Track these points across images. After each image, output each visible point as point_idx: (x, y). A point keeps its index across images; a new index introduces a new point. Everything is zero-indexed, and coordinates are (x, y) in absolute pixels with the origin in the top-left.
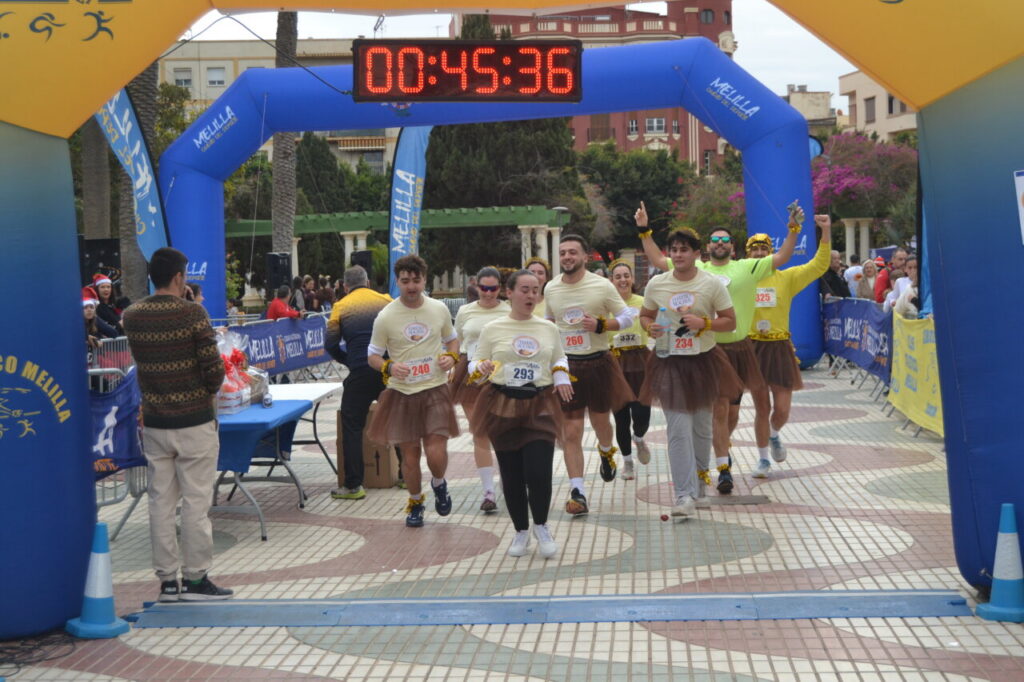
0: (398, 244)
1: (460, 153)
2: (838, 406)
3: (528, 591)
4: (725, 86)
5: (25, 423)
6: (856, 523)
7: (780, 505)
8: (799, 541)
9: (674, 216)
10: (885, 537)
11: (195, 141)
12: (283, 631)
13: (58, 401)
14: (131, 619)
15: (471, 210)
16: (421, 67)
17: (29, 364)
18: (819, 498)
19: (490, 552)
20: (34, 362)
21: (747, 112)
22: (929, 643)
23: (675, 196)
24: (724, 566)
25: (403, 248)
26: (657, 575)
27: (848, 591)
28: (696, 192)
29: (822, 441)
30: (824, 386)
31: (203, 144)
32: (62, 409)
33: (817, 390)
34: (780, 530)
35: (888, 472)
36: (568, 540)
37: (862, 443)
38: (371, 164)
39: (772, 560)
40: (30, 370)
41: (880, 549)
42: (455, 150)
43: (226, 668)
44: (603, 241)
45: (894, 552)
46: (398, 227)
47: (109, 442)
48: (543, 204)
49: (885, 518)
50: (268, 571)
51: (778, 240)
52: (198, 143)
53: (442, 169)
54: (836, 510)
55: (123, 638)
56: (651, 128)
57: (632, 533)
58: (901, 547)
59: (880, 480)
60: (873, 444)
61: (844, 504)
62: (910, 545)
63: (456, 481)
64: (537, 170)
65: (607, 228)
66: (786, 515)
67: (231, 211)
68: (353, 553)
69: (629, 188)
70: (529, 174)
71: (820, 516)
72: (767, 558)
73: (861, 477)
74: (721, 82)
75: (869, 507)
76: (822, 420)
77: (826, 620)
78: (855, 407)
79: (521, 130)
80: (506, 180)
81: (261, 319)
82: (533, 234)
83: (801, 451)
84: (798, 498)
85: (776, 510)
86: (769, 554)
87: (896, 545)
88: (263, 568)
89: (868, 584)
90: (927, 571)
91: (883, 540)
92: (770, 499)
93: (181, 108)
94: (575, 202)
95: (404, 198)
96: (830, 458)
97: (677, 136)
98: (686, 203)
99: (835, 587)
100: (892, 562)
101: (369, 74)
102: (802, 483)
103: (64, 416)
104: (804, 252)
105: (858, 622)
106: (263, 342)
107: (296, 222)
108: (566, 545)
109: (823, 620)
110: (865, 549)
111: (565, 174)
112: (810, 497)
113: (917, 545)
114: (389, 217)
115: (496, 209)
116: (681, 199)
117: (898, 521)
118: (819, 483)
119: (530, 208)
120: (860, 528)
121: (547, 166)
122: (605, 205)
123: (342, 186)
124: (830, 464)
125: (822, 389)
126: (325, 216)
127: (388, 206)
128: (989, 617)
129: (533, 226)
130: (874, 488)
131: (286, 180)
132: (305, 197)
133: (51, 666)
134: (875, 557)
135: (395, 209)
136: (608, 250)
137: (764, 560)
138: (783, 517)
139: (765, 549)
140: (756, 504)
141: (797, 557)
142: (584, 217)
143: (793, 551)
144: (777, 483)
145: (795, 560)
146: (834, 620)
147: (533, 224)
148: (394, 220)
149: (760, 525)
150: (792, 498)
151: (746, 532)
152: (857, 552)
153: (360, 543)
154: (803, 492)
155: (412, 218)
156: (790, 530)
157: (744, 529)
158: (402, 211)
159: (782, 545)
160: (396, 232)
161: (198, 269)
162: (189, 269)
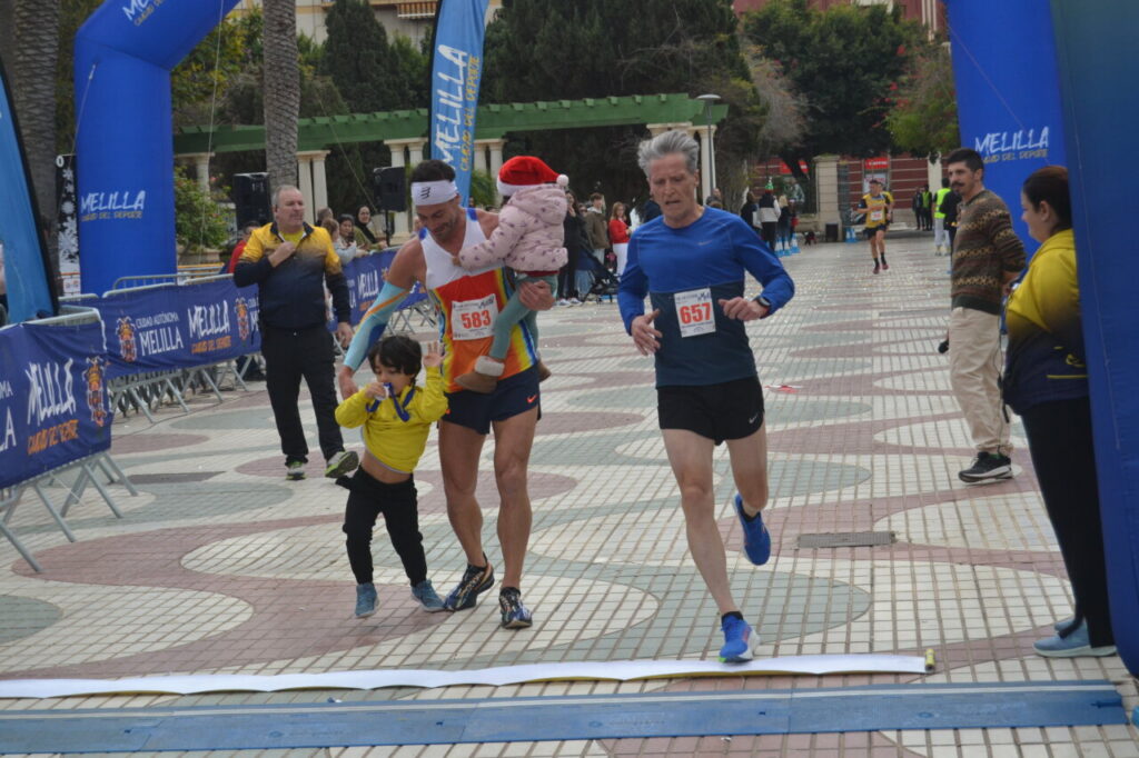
1: (560, 17)
6: (1010, 574)
7: (910, 546)
8: (910, 605)
9: (893, 104)
10: (1046, 597)
11: (125, 9)
15: (577, 103)
18: (973, 534)
19: (430, 630)
23: (895, 74)
24: (778, 646)
28: (925, 66)
31: (138, 13)
34: (888, 588)
36: (557, 609)
41: (1030, 615)
42: (553, 13)
44: (787, 144)
46: (442, 130)
48: (685, 91)
50: (83, 664)
51: (1005, 134)
52: (129, 12)
53: (535, 43)
54: (990, 553)
57: (661, 596)
64: (676, 40)
65: (793, 125)
66: (908, 563)
67: (228, 114)
68: (227, 633)
69: (827, 64)
70: (665, 47)
71: (961, 564)
72: (848, 633)
77: (892, 735)
80: (630, 56)
81: (223, 271)
84: (940, 536)
85: (896, 555)
87: (1058, 610)
88: (78, 659)
92: (897, 537)
94: (734, 87)
95: (450, 87)
98: (911, 83)
102: (958, 513)
104: (1045, 152)
105: (941, 737)
106: (212, 310)
107: (301, 128)
109: (887, 734)
110: (1007, 616)
111: (720, 45)
112: (959, 533)
114: (429, 117)
115: (614, 100)
116: (904, 78)
118: (983, 511)
119: (663, 97)
120: (1012, 583)
121: (691, 33)
122: (790, 90)
123: (395, 72)
126: (360, 117)
127: (427, 100)
131: (284, 64)
132: (336, 89)
134: (1016, 630)
135: (439, 103)
136: (799, 157)
137: (843, 637)
138: (902, 566)
139: (850, 619)
140: (871, 546)
141: (895, 631)
142: (748, 109)
143: (894, 621)
144: (919, 510)
145: (889, 636)
146: (905, 734)
147: (670, 121)
148: (438, 120)
149: (862, 580)
150: (930, 535)
151: (835, 591)
152: (992, 622)
153: (244, 617)
154: (952, 526)
155: (463, 118)
156: (904, 586)
157: (834, 587)
158: (448, 107)
159: (882, 610)
160: (441, 139)
161: (131, 200)
162: (120, 201)
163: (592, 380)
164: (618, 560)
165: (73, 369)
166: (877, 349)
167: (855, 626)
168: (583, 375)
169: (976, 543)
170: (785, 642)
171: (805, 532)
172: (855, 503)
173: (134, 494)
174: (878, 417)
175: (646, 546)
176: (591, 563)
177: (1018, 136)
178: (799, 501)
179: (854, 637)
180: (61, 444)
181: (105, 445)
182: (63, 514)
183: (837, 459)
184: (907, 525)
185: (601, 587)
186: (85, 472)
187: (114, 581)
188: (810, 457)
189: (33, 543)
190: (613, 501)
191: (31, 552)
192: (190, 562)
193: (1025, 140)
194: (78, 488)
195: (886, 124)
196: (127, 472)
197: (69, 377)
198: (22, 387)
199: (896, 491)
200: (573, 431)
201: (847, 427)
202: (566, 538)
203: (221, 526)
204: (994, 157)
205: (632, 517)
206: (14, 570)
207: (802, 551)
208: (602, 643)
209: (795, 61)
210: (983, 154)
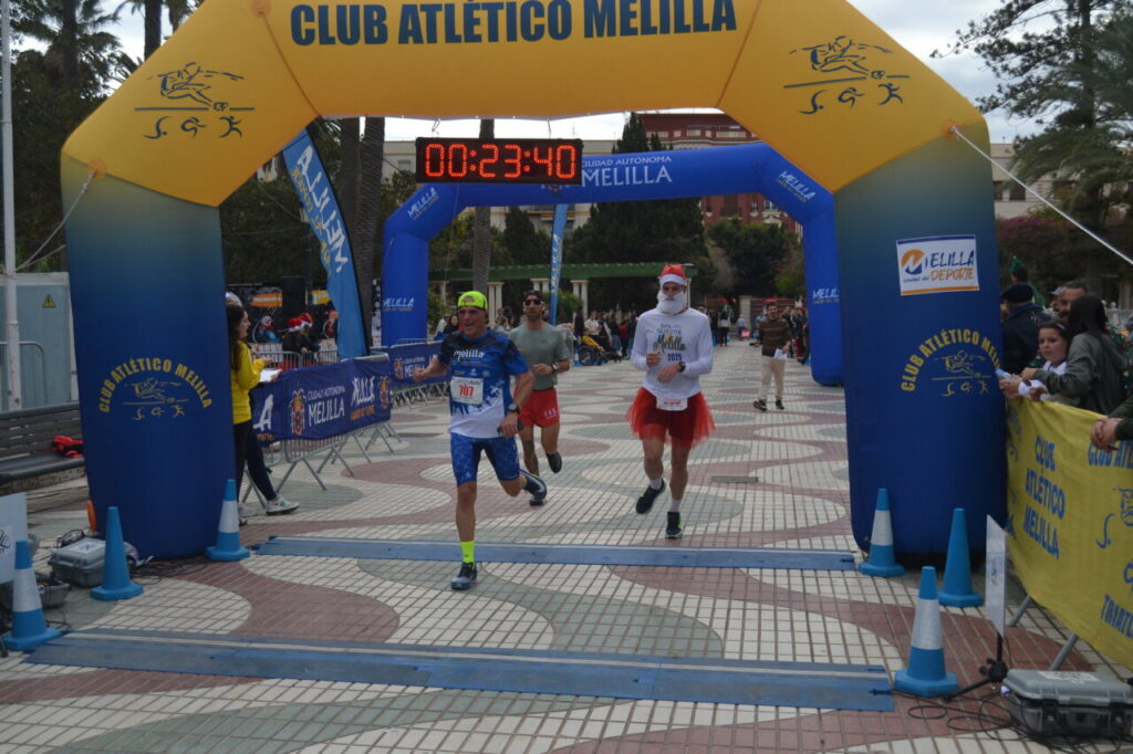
1: (619, 223)
3: (543, 540)
4: (790, 178)
5: (177, 407)
6: (810, 500)
7: (764, 484)
8: (761, 511)
9: (779, 272)
12: (355, 561)
13: (202, 392)
14: (255, 548)
15: (624, 265)
16: (465, 158)
17: (180, 366)
18: (795, 480)
20: (184, 364)
21: (806, 196)
22: (811, 590)
23: (780, 257)
26: (642, 532)
27: (774, 549)
28: (795, 254)
29: (822, 438)
31: (415, 214)
32: (205, 398)
34: (752, 503)
36: (594, 504)
40: (181, 370)
42: (615, 221)
43: (301, 586)
44: (726, 289)
45: (826, 522)
47: (268, 422)
50: (371, 519)
52: (410, 213)
53: (606, 235)
54: (802, 489)
55: (242, 562)
56: (768, 208)
58: (833, 518)
61: (810, 485)
62: (841, 517)
64: (674, 237)
65: (730, 280)
66: (762, 492)
67: (456, 263)
68: (438, 508)
69: (748, 251)
70: (669, 240)
71: (787, 493)
72: (730, 523)
73: (836, 466)
74: (788, 174)
75: (826, 488)
76: (832, 423)
77: (744, 570)
79: (663, 207)
80: (651, 244)
83: (803, 445)
84: (779, 480)
85: (757, 488)
87: (830, 517)
88: (368, 516)
89: (781, 545)
90: (842, 536)
91: (823, 513)
92: (759, 479)
93: (414, 189)
94: (701, 260)
96: (820, 451)
97: (786, 214)
98: (788, 263)
99: (766, 546)
100: (820, 529)
101: (428, 163)
102: (789, 469)
103: (207, 403)
105: (768, 572)
109: (742, 569)
110: (806, 518)
111: (695, 240)
112: (788, 479)
113: (846, 517)
115: (642, 264)
116: (785, 260)
117: (842, 499)
118: (802, 469)
120: (811, 503)
121: (681, 234)
122: (729, 263)
126: (519, 267)
127: (549, 261)
128: (866, 572)
130: (839, 474)
132: (509, 253)
133: (180, 579)
134: (809, 525)
136: (732, 296)
137: (727, 524)
138: (759, 493)
139: (732, 516)
140: (747, 483)
141: (752, 523)
142: (708, 271)
143: (753, 518)
144: (771, 467)
145: (749, 525)
146: (751, 570)
149: (740, 498)
150: (774, 480)
151: (727, 503)
152: (798, 521)
153: (448, 501)
154: (786, 476)
156: (759, 502)
157: (726, 501)
159: (747, 513)
161: (407, 303)
162: (401, 303)
164: (625, 484)
165: (374, 382)
167: (734, 520)
169: (796, 483)
171: (716, 475)
172: (741, 463)
173: (400, 441)
174: (757, 423)
176: (612, 485)
178: (714, 461)
179: (733, 525)
180: (366, 417)
181: (387, 417)
182: (367, 448)
183: (735, 442)
184: (765, 474)
185: (616, 496)
186: (377, 430)
187: (389, 481)
188: (722, 440)
189: (351, 462)
190: (626, 456)
191: (350, 466)
192: (424, 474)
194: (374, 437)
195: (775, 282)
196: (398, 431)
197: (372, 385)
198: (350, 389)
199: (761, 458)
200: (611, 422)
201: (741, 427)
202: (602, 473)
203: (439, 459)
205: (634, 464)
206: (343, 474)
207: (712, 484)
208: (614, 521)
209: (732, 249)
210: (816, 299)
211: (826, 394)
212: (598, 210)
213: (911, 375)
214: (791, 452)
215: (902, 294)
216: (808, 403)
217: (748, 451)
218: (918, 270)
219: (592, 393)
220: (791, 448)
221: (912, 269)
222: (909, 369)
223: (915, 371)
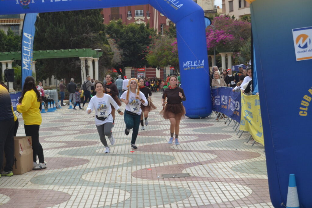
0: (25, 66)
1: (53, 25)
2: (219, 133)
6: (227, 184)
7: (194, 177)
8: (203, 193)
9: (148, 53)
10: (240, 190)
15: (58, 51)
18: (211, 174)
19: (66, 202)
21: (178, 6)
23: (148, 44)
24: (170, 205)
25: (27, 68)
28: (157, 42)
29: (212, 149)
30: (213, 125)
33: (210, 127)
34: (194, 188)
35: (241, 162)
36: (101, 196)
37: (230, 149)
38: (14, 31)
39: (191, 202)
41: (238, 195)
42: (51, 24)
44: (117, 64)
45: (244, 196)
46: (25, 58)
48: (90, 48)
49: (240, 181)
51: (192, 61)
53: (45, 33)
54: (219, 179)
56: (137, 14)
57: (130, 192)
58: (247, 194)
59: (237, 165)
60: (234, 150)
61: (222, 176)
62: (251, 193)
63: (52, 170)
64: (87, 33)
65: (119, 58)
66: (197, 182)
68: (4, 204)
69: (128, 41)
70: (84, 35)
71: (212, 182)
72: (189, 201)
73: (230, 164)
75: (233, 177)
76: (212, 139)
78: (226, 134)
79: (80, 15)
80: (74, 37)
82: (86, 61)
83: (204, 153)
84: (202, 174)
85: (193, 179)
86: (190, 199)
87: (245, 194)
90: (258, 204)
91: (239, 191)
92: (190, 175)
94: (105, 46)
95: (27, 45)
96: (216, 156)
97: (148, 18)
98: (153, 47)
100: (243, 201)
102: (204, 167)
104: (203, 67)
108: (100, 197)
110: (231, 195)
111: (100, 34)
112: (207, 174)
113: (254, 193)
114: (21, 54)
115: (70, 50)
116: (151, 45)
117: (245, 183)
118: (211, 167)
119: (84, 49)
120: (229, 187)
121: (92, 31)
122: (117, 48)
124: (216, 159)
125: (212, 126)
127: (21, 49)
129: (86, 58)
130: (235, 168)
134: (236, 199)
135: (24, 50)
139: (188, 197)
140: (184, 177)
141: (202, 200)
142: (108, 53)
143: (200, 197)
144: (193, 167)
147: (86, 57)
148: (23, 55)
150: (199, 174)
151: (180, 189)
152: (228, 197)
153: (8, 200)
154: (204, 171)
155: (31, 54)
156: (199, 188)
157: (179, 188)
158: (27, 51)
159: (195, 194)
160: (24, 61)
163: (78, 132)
164: (112, 182)
166: (159, 123)
168: (75, 130)
169: (213, 176)
170: (172, 203)
171: (163, 173)
172: (174, 166)
175: (119, 178)
176: (105, 183)
177: (195, 62)
178: (157, 165)
183: (163, 153)
184: (191, 171)
185: (111, 189)
190: (102, 165)
193: (197, 63)
195: (146, 58)
199: (184, 162)
202: (94, 176)
204: (189, 68)
205: (110, 170)
207: (165, 179)
209: (119, 39)
210: (185, 67)
211: (196, 123)
212: (39, 17)
213: (305, 107)
214: (199, 158)
215: (297, 60)
216: (192, 129)
217: (173, 158)
218: (306, 46)
219: (57, 129)
220: (197, 155)
221: (302, 45)
222: (303, 103)
223: (307, 104)
